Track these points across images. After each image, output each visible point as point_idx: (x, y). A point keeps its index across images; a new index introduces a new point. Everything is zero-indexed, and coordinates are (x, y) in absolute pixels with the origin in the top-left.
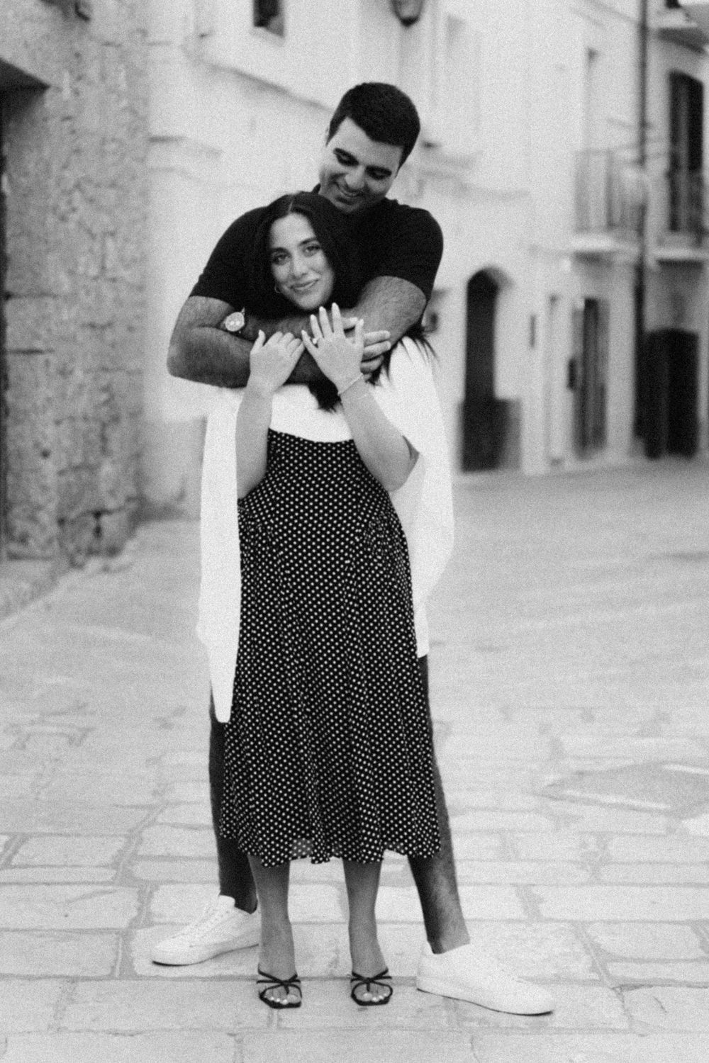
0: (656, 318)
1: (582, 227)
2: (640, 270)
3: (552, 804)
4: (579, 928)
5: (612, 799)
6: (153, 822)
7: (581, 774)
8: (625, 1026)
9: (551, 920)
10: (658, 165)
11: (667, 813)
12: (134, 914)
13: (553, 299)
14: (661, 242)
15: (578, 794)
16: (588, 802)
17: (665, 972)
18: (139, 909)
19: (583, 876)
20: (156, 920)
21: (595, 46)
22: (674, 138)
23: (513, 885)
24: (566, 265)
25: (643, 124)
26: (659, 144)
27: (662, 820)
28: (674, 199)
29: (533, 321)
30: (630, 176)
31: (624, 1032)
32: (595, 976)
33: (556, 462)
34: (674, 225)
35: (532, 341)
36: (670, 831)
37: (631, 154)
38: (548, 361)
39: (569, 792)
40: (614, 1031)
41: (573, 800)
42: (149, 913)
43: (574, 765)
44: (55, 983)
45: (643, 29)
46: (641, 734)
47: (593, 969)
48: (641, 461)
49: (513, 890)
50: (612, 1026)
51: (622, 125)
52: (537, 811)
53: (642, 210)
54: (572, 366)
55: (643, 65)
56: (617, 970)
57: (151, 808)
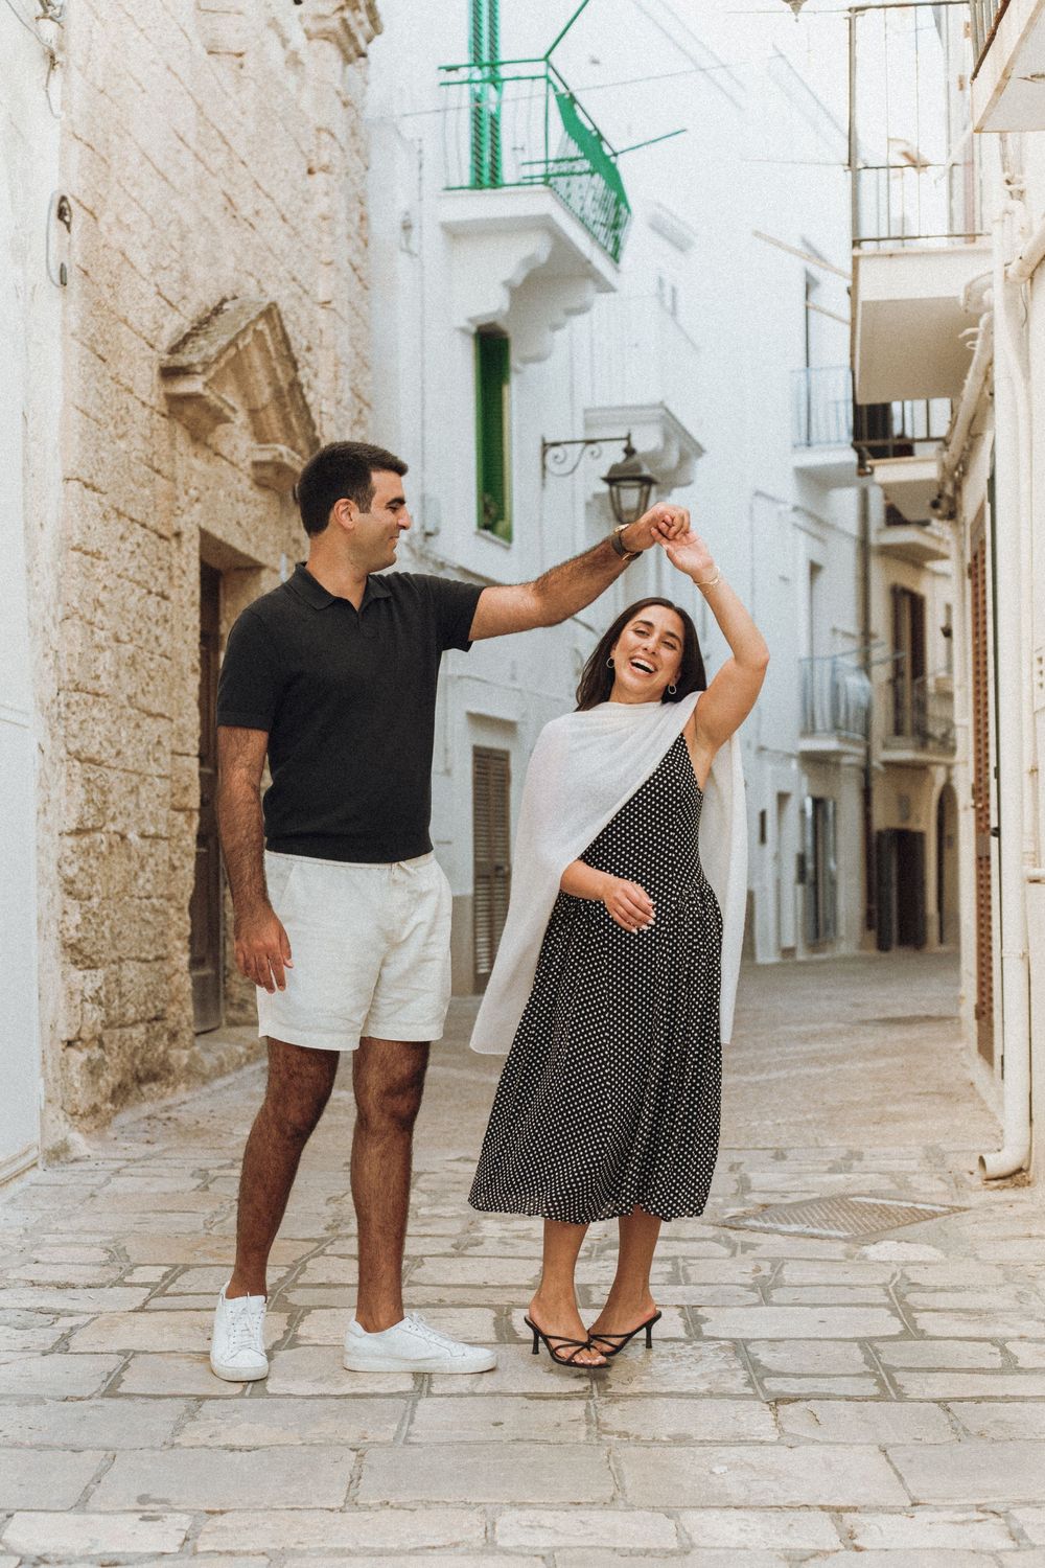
0: (883, 819)
1: (808, 730)
2: (866, 771)
3: (732, 1234)
4: (739, 1347)
5: (794, 1228)
6: (322, 1253)
7: (766, 1206)
8: (774, 1438)
9: (714, 1339)
10: (882, 672)
11: (846, 1240)
12: (279, 1336)
13: (782, 798)
14: (885, 746)
15: (757, 1224)
16: (767, 1231)
17: (823, 1386)
18: (286, 1332)
19: (754, 1297)
20: (301, 1342)
21: (818, 560)
22: (897, 644)
23: (678, 1306)
24: (794, 765)
25: (866, 635)
26: (881, 651)
27: (842, 1246)
28: (898, 705)
29: (763, 815)
30: (854, 683)
31: (772, 1444)
32: (750, 1391)
33: (788, 952)
34: (898, 730)
35: (763, 838)
36: (849, 1256)
37: (852, 661)
38: (777, 857)
39: (751, 1222)
40: (762, 1443)
41: (754, 1230)
42: (296, 1337)
43: (758, 1198)
44: (181, 1401)
45: (864, 544)
46: (831, 1171)
47: (749, 1383)
48: (873, 952)
49: (678, 1310)
50: (761, 1439)
51: (847, 635)
52: (716, 1240)
53: (868, 714)
54: (801, 859)
55: (865, 580)
56: (774, 1385)
57: (321, 1241)
